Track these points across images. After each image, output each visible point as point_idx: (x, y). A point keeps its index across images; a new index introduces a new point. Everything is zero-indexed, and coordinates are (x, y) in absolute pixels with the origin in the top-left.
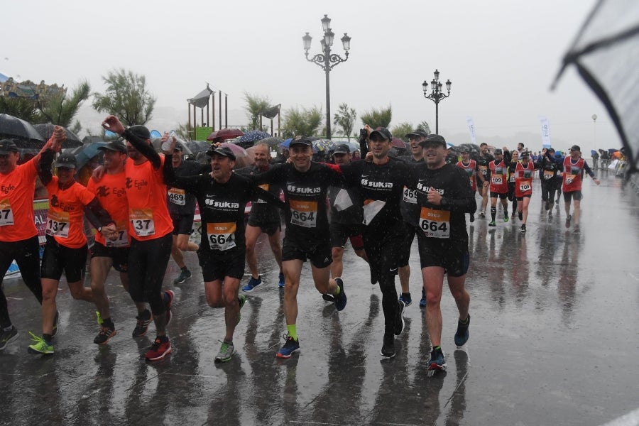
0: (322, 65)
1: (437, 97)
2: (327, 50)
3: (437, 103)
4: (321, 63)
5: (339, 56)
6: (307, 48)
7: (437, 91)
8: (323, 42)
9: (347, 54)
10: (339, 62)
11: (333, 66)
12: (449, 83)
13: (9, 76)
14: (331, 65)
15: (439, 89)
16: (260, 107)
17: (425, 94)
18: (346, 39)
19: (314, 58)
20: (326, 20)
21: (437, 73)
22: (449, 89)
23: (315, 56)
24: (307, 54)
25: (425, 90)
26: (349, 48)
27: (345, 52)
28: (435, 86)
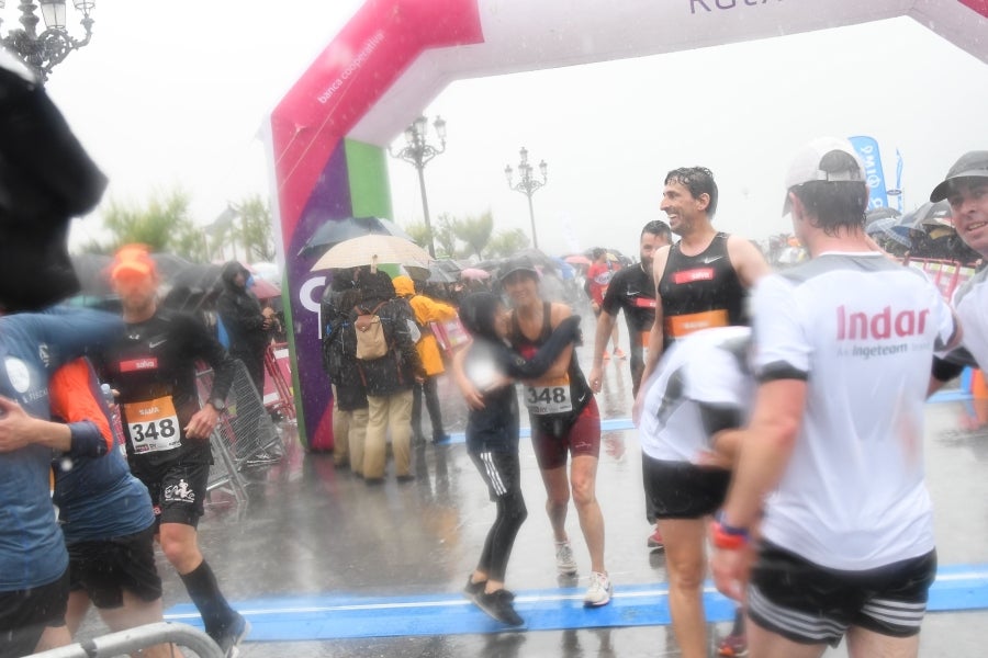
0: (412, 162)
1: (528, 186)
2: (417, 140)
3: (529, 194)
4: (410, 160)
5: (433, 148)
7: (527, 178)
8: (412, 130)
9: (443, 143)
10: (434, 154)
11: (427, 161)
12: (543, 165)
15: (530, 175)
17: (510, 184)
18: (440, 123)
19: (401, 153)
21: (524, 152)
22: (545, 174)
23: (402, 150)
24: (391, 148)
25: (509, 180)
26: (445, 135)
27: (440, 140)
28: (525, 170)
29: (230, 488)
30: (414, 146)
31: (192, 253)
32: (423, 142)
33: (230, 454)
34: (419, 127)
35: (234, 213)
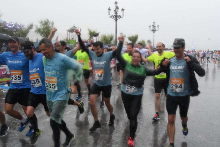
0: (114, 19)
1: (154, 31)
2: (116, 13)
3: (154, 32)
4: (114, 18)
5: (120, 16)
6: (109, 13)
7: (154, 28)
8: (115, 11)
9: (123, 15)
10: (120, 18)
11: (118, 19)
12: (158, 26)
13: (4, 21)
14: (117, 18)
15: (155, 28)
16: (93, 33)
17: (150, 29)
18: (123, 10)
19: (111, 16)
20: (116, 3)
21: (154, 22)
22: (158, 28)
23: (112, 16)
24: (109, 15)
25: (150, 28)
26: (124, 13)
27: (122, 14)
28: (153, 27)
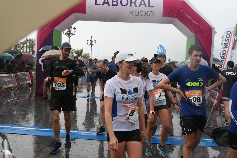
1: (91, 45)
3: (91, 47)
4: (67, 35)
7: (91, 43)
9: (75, 33)
10: (73, 35)
11: (71, 36)
12: (95, 41)
18: (75, 29)
21: (92, 37)
22: (95, 43)
23: (66, 33)
24: (63, 32)
25: (88, 43)
27: (74, 32)
28: (91, 41)
29: (18, 100)
30: (68, 32)
31: (17, 48)
32: (71, 32)
33: (19, 93)
34: (70, 28)
35: (27, 40)
